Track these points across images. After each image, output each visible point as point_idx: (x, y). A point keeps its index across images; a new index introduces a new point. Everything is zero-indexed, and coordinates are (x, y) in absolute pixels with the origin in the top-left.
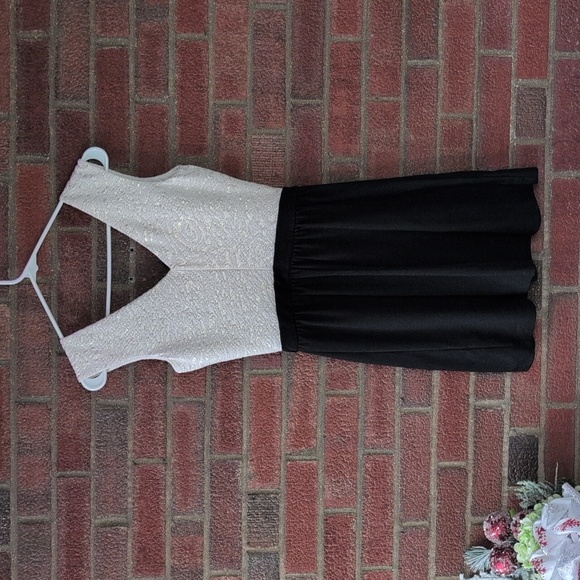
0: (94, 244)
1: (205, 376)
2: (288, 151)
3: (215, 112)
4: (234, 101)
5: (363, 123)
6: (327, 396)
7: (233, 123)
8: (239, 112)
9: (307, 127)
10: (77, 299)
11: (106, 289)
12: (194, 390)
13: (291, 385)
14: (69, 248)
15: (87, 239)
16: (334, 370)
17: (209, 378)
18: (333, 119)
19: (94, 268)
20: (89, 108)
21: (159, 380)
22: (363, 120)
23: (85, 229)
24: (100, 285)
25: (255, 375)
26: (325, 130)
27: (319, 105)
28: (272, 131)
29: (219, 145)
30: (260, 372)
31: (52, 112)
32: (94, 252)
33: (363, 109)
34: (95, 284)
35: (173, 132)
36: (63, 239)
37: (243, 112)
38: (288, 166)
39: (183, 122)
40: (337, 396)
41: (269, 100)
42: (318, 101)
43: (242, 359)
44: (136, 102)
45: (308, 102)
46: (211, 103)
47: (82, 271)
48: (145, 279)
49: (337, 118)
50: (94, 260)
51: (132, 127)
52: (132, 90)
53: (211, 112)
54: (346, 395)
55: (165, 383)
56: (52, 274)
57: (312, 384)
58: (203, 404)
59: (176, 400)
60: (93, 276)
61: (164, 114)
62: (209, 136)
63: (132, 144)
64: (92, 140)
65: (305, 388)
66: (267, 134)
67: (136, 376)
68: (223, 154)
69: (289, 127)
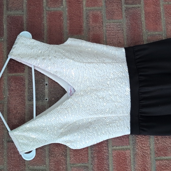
0: (27, 82)
1: (87, 151)
2: (125, 30)
3: (87, 13)
4: (96, 8)
5: (162, 15)
6: (156, 160)
7: (96, 18)
8: (99, 12)
9: (134, 18)
10: (17, 111)
11: (33, 105)
12: (82, 159)
13: (135, 155)
14: (13, 84)
15: (23, 79)
16: (159, 145)
17: (90, 152)
18: (147, 14)
19: (26, 94)
20: (23, 14)
21: (62, 155)
22: (162, 13)
23: (22, 74)
24: (30, 103)
25: (115, 150)
26: (143, 19)
27: (139, 7)
28: (116, 21)
29: (89, 29)
30: (118, 148)
31: (5, 16)
32: (27, 86)
33: (162, 8)
34: (27, 102)
35: (66, 24)
36: (10, 80)
37: (101, 12)
38: (126, 37)
39: (70, 19)
40: (162, 160)
41: (114, 6)
42: (138, 5)
43: (107, 141)
44: (47, 10)
45: (133, 6)
46: (84, 9)
47: (20, 96)
48: (53, 99)
49: (149, 13)
50: (26, 90)
51: (45, 22)
52: (45, 5)
53: (85, 13)
54: (167, 160)
55: (66, 156)
56: (4, 98)
57: (147, 154)
58: (87, 167)
59: (72, 166)
60: (26, 98)
61: (61, 15)
62: (84, 25)
63: (45, 31)
64: (25, 29)
65: (143, 156)
66: (113, 23)
67: (49, 152)
68: (91, 33)
69: (125, 19)
